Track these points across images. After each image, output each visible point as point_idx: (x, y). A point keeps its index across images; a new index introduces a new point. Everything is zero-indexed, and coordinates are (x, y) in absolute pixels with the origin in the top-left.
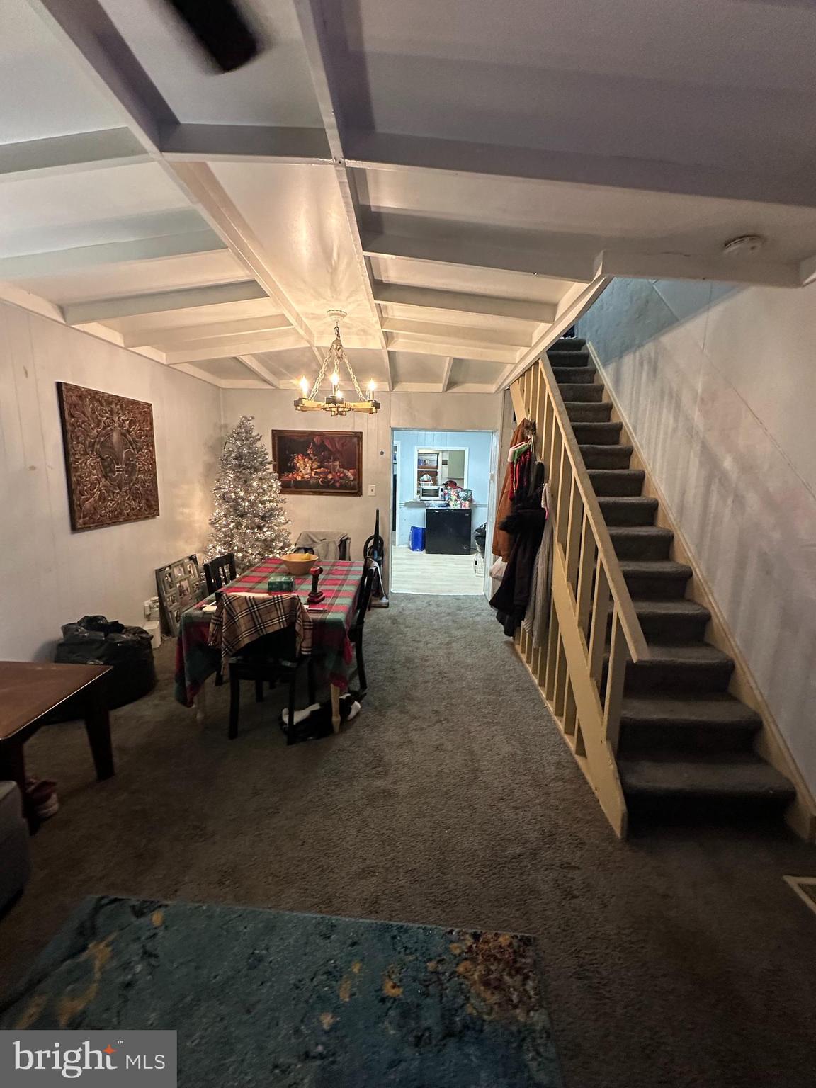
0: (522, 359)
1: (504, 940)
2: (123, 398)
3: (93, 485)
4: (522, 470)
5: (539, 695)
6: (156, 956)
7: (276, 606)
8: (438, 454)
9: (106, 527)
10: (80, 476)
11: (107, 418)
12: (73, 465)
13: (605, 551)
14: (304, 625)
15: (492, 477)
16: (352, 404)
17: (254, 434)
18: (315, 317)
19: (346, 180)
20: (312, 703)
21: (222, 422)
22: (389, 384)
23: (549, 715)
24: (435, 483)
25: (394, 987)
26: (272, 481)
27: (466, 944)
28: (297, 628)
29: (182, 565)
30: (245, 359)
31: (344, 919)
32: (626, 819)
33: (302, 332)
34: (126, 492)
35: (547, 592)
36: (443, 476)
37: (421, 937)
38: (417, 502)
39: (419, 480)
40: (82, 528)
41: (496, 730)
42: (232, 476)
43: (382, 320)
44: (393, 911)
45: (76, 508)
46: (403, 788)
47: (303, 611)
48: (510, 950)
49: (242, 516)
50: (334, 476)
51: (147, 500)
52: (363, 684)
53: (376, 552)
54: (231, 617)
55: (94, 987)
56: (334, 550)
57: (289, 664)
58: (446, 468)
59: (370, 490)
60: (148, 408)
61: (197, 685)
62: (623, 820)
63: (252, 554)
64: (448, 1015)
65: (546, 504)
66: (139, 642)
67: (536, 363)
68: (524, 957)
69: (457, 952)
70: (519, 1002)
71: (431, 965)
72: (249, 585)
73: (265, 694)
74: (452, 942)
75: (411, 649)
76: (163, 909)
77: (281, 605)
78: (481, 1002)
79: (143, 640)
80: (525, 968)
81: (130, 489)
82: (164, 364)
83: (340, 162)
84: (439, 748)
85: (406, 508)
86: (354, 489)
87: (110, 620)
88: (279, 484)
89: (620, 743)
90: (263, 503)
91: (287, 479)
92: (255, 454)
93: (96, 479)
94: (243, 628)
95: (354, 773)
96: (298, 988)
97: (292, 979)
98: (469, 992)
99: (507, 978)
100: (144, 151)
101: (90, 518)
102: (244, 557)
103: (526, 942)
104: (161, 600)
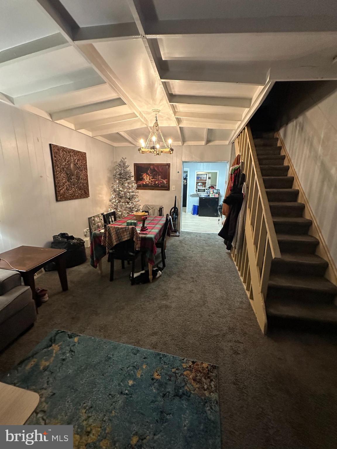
0: (239, 127)
1: (205, 365)
2: (75, 150)
3: (64, 184)
4: (235, 177)
5: (238, 275)
6: (74, 352)
7: (126, 230)
8: (207, 175)
9: (69, 200)
10: (59, 180)
11: (69, 158)
12: (56, 176)
13: (266, 210)
14: (137, 239)
15: (226, 182)
16: (162, 150)
17: (126, 165)
18: (148, 113)
19: (148, 45)
20: (142, 270)
21: (115, 161)
22: (181, 142)
23: (241, 283)
24: (205, 187)
25: (158, 375)
26: (133, 184)
27: (189, 365)
28: (134, 240)
29: (99, 217)
30: (122, 134)
31: (142, 349)
32: (266, 326)
33: (143, 120)
34: (76, 187)
35: (243, 230)
36: (209, 184)
37: (172, 359)
38: (196, 195)
39: (197, 185)
40: (60, 200)
41: (217, 287)
42: (118, 182)
43: (175, 113)
44: (162, 349)
45: (57, 193)
46: (173, 305)
47: (137, 233)
48: (207, 369)
49: (121, 198)
50: (158, 182)
51: (85, 191)
52: (164, 265)
53: (175, 214)
54: (110, 234)
55: (52, 359)
56: (157, 212)
57: (132, 254)
58: (210, 181)
59: (173, 188)
60: (85, 154)
61: (99, 260)
62: (265, 327)
63: (125, 213)
64: (177, 388)
65: (244, 192)
66: (79, 244)
67: (244, 129)
68: (212, 373)
69: (185, 367)
70: (207, 389)
71: (173, 370)
72: (120, 224)
73: (125, 266)
74: (183, 363)
75: (186, 253)
76: (78, 337)
77: (128, 230)
78: (192, 387)
79: (81, 243)
80: (211, 377)
81: (78, 186)
82: (91, 137)
83: (144, 37)
84: (191, 292)
85: (191, 197)
86: (166, 188)
87: (69, 235)
88: (136, 185)
89: (267, 295)
90: (129, 193)
91: (140, 183)
92: (126, 173)
93: (65, 182)
94: (114, 239)
95: (155, 298)
96: (122, 370)
97: (120, 367)
98: (187, 382)
99: (203, 379)
100: (67, 42)
101: (63, 196)
102: (122, 214)
103: (214, 367)
104: (90, 229)
